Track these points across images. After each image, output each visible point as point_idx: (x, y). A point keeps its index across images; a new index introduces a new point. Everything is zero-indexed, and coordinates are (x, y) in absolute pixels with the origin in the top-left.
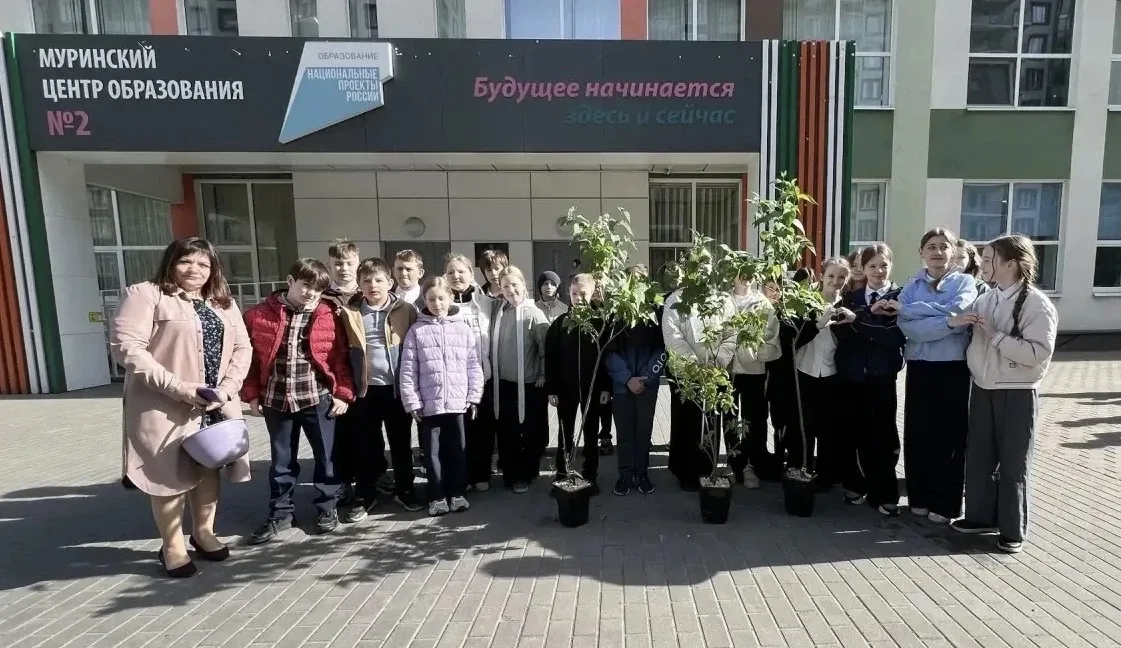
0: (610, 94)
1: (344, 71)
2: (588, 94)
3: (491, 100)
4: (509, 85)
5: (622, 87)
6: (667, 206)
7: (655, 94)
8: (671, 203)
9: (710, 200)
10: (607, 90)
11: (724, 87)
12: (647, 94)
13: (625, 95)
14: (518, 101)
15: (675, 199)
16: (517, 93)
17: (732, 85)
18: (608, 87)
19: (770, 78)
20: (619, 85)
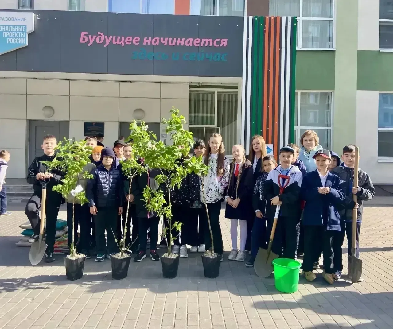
0: (157, 43)
1: (7, 27)
2: (144, 44)
3: (89, 45)
4: (100, 37)
5: (164, 40)
6: (201, 103)
7: (182, 45)
8: (203, 101)
9: (227, 100)
10: (155, 42)
11: (222, 41)
12: (178, 44)
13: (166, 44)
14: (105, 46)
15: (205, 99)
16: (105, 42)
17: (226, 40)
18: (156, 40)
19: (248, 37)
20: (162, 39)
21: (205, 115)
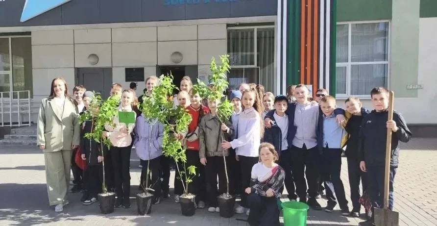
6: (240, 41)
15: (245, 37)
21: (244, 53)
